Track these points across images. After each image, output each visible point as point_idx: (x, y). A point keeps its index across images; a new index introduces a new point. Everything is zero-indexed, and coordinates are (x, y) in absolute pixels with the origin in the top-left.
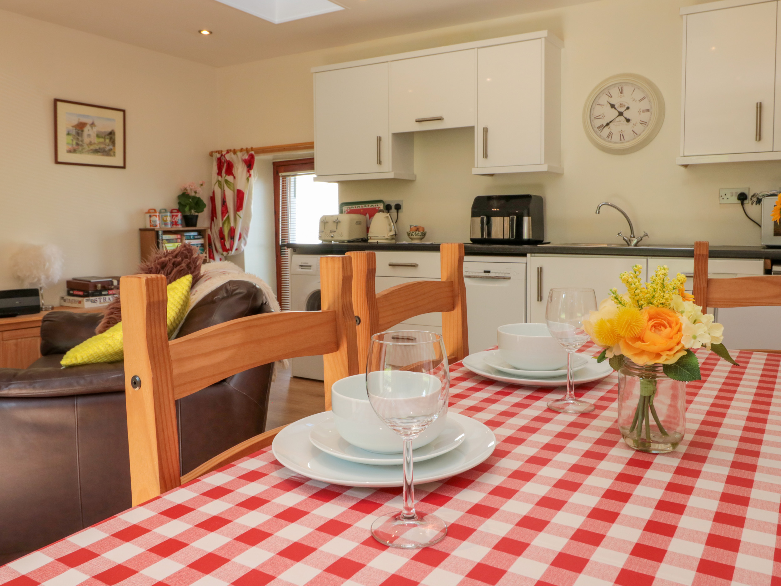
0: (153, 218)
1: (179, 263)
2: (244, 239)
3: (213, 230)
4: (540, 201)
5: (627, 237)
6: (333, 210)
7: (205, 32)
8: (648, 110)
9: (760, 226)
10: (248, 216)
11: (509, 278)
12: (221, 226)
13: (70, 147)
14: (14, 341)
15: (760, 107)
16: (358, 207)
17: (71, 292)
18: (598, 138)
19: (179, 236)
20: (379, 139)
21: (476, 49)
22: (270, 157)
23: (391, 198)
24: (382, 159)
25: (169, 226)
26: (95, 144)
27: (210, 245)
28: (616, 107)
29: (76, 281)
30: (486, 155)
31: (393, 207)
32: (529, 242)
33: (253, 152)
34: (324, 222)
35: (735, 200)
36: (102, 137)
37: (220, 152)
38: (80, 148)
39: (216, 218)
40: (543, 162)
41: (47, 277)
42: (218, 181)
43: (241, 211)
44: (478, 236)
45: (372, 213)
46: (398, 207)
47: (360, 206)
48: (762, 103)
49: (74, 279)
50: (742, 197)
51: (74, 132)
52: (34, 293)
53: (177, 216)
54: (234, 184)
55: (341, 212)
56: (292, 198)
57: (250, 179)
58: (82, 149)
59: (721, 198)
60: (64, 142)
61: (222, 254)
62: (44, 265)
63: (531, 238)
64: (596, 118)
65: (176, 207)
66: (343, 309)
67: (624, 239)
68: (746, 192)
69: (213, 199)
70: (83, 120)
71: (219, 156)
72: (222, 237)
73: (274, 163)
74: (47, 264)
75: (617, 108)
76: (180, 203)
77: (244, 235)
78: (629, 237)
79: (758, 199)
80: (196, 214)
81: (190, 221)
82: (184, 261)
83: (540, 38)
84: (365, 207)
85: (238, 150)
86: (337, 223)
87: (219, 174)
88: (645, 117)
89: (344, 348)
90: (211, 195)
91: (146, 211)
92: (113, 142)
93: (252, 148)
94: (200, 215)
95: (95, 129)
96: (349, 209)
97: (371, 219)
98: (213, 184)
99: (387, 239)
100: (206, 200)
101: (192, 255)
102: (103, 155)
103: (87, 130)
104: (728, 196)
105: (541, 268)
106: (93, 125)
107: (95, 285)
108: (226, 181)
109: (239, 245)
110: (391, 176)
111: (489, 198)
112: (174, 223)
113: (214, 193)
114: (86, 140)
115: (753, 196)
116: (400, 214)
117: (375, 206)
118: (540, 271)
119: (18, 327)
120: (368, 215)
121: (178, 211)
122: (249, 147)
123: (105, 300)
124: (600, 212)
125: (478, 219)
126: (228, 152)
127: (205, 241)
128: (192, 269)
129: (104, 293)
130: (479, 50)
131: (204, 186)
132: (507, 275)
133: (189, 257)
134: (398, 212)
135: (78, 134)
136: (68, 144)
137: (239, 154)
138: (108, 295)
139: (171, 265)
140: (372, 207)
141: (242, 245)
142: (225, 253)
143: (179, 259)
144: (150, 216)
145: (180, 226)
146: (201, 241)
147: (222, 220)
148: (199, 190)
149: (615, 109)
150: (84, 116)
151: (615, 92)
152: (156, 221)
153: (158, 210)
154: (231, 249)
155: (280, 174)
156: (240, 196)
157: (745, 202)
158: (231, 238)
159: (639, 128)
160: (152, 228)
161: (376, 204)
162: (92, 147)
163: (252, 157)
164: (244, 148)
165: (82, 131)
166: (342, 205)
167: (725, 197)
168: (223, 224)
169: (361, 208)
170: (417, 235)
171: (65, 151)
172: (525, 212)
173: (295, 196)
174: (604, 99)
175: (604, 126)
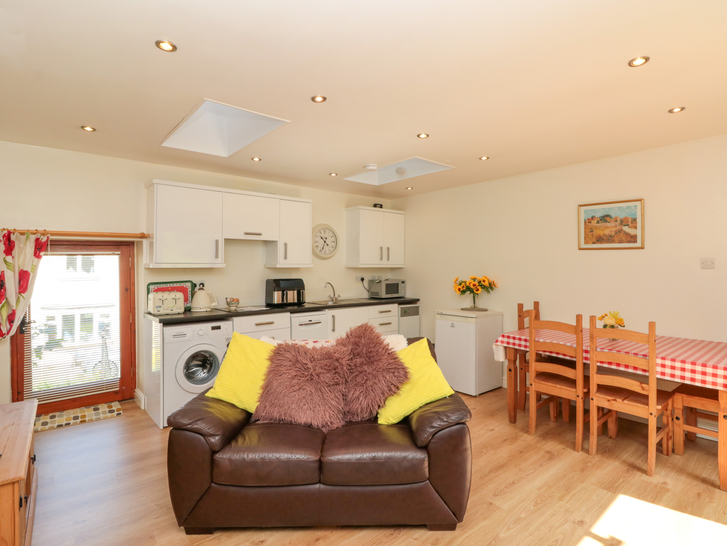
7: (88, 129)
8: (334, 242)
11: (320, 323)
16: (166, 286)
20: (217, 241)
21: (279, 200)
24: (218, 255)
28: (323, 238)
30: (285, 258)
33: (48, 235)
35: (360, 280)
40: (311, 263)
43: (25, 293)
50: (363, 279)
64: (315, 242)
67: (331, 298)
83: (310, 203)
84: (173, 286)
88: (333, 245)
93: (45, 230)
96: (156, 287)
105: (333, 317)
108: (6, 262)
110: (224, 266)
117: (183, 284)
130: (281, 200)
132: (320, 321)
140: (180, 285)
154: (8, 333)
156: (24, 277)
159: (331, 249)
161: (184, 284)
166: (150, 284)
167: (357, 279)
169: (169, 286)
174: (318, 234)
175: (319, 246)
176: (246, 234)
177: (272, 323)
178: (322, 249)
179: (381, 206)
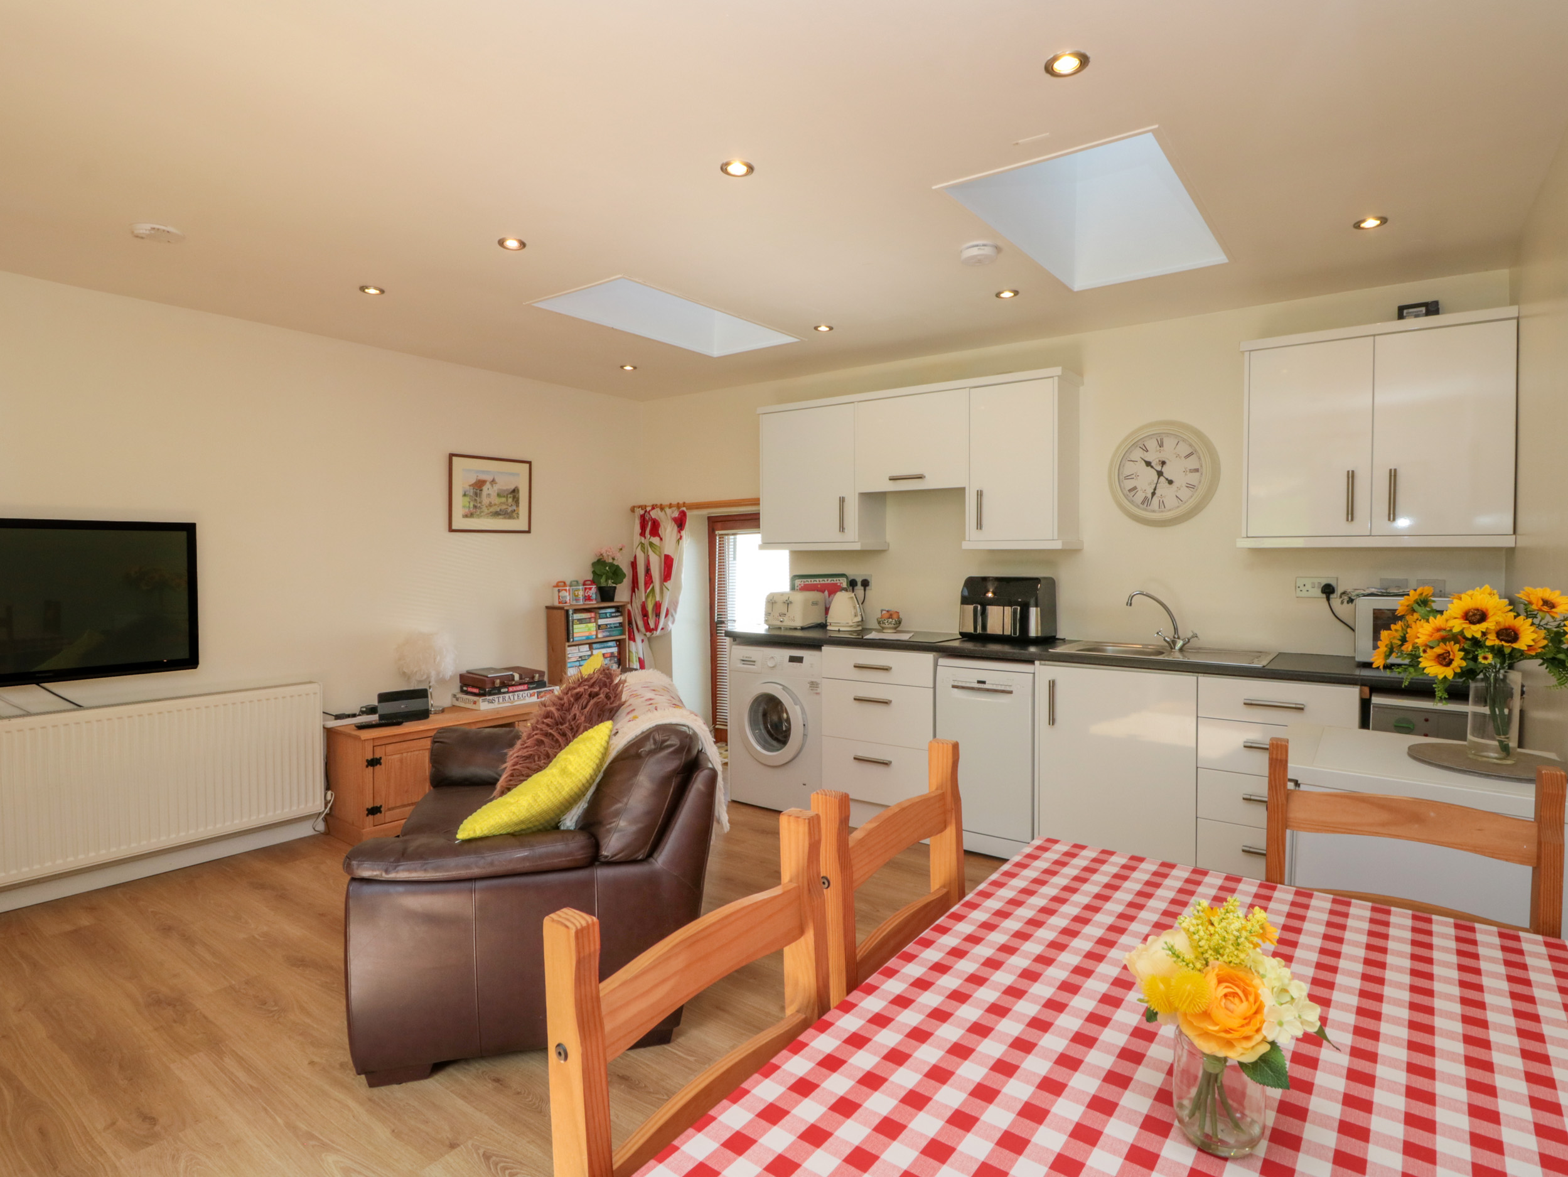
0: (563, 593)
1: (597, 694)
2: (672, 616)
3: (634, 604)
4: (1051, 583)
5: (1169, 637)
6: (783, 585)
7: (628, 368)
8: (1197, 470)
9: (1353, 630)
10: (678, 588)
11: (1011, 692)
12: (644, 600)
13: (467, 510)
14: (398, 756)
15: (1351, 476)
16: (814, 581)
17: (465, 688)
18: (1128, 503)
19: (593, 615)
20: (842, 500)
21: (968, 389)
22: (706, 512)
23: (856, 571)
24: (845, 526)
25: (581, 602)
26: (495, 505)
27: (630, 623)
28: (1152, 464)
29: (471, 675)
30: (979, 525)
31: (859, 584)
32: (1037, 641)
33: (684, 509)
34: (772, 602)
35: (1317, 592)
36: (504, 497)
37: (643, 507)
38: (478, 511)
39: (638, 589)
40: (1056, 537)
41: (438, 674)
42: (641, 543)
43: (669, 582)
44: (971, 630)
45: (833, 590)
46: (865, 584)
47: (817, 580)
48: (1355, 472)
49: (468, 672)
50: (1328, 590)
51: (471, 493)
52: (422, 694)
53: (590, 589)
54: (660, 548)
55: (793, 588)
56: (730, 559)
57: (681, 541)
58: (481, 512)
59: (1298, 590)
60: (460, 504)
61: (645, 635)
62: (435, 659)
63: (1039, 635)
64: (1127, 478)
65: (590, 577)
66: (809, 885)
67: (1165, 640)
68: (1333, 583)
69: (634, 565)
70: (482, 477)
71: (642, 512)
72: (645, 614)
73: (709, 518)
74: (438, 658)
75: (1154, 466)
76: (594, 572)
77: (671, 611)
78: (1172, 637)
79: (1350, 598)
80: (614, 585)
81: (606, 595)
82: (602, 691)
83: (1052, 377)
84: (824, 583)
85: (667, 505)
86: (788, 603)
87: (643, 534)
88: (1193, 478)
89: (809, 936)
90: (632, 560)
91: (555, 584)
92: (516, 500)
93: (684, 503)
94: (618, 586)
95: (496, 487)
96: (802, 584)
97: (831, 598)
98: (635, 547)
99: (851, 626)
100: (626, 568)
101: (612, 681)
102: (505, 518)
103: (486, 489)
104: (1308, 587)
105: (1054, 682)
106: (493, 482)
107: (493, 680)
108: (651, 544)
109: (666, 624)
110: (857, 547)
111: (985, 579)
112: (588, 598)
113: (635, 557)
114: (485, 501)
115: (1344, 593)
116: (867, 592)
117: (837, 581)
118: (1052, 685)
119: (404, 739)
120: (826, 592)
121: (593, 582)
122: (681, 502)
123: (504, 699)
124: (1133, 604)
125: (971, 608)
126: (653, 508)
127: (624, 620)
128: (612, 699)
129: (503, 690)
130: (972, 390)
131: (624, 551)
132: (1008, 689)
133: (608, 684)
134: (865, 590)
135: (476, 494)
136: (464, 507)
137: (668, 511)
138: (508, 692)
139: (587, 696)
140: (832, 582)
141: (670, 623)
142: (648, 634)
143: (596, 689)
144: (559, 591)
145: (594, 602)
146: (619, 620)
147: (646, 592)
148: (618, 556)
149: (1152, 467)
150: (483, 472)
151: (1152, 445)
152: (565, 597)
153: (568, 583)
154: (656, 629)
155: (717, 532)
156: (668, 563)
157: (1332, 596)
158: (656, 616)
159: (1185, 493)
160: (561, 605)
161: (838, 579)
162: (492, 509)
163: (683, 515)
164: (674, 502)
165: (481, 490)
166: (794, 578)
167: (1304, 589)
168: (647, 597)
169: (818, 582)
170: (890, 623)
171: (461, 516)
172: (1032, 601)
173: (735, 559)
174: (1137, 454)
175: (1139, 489)
176: (892, 479)
177: (886, 669)
178: (1150, 496)
179: (1432, 308)
